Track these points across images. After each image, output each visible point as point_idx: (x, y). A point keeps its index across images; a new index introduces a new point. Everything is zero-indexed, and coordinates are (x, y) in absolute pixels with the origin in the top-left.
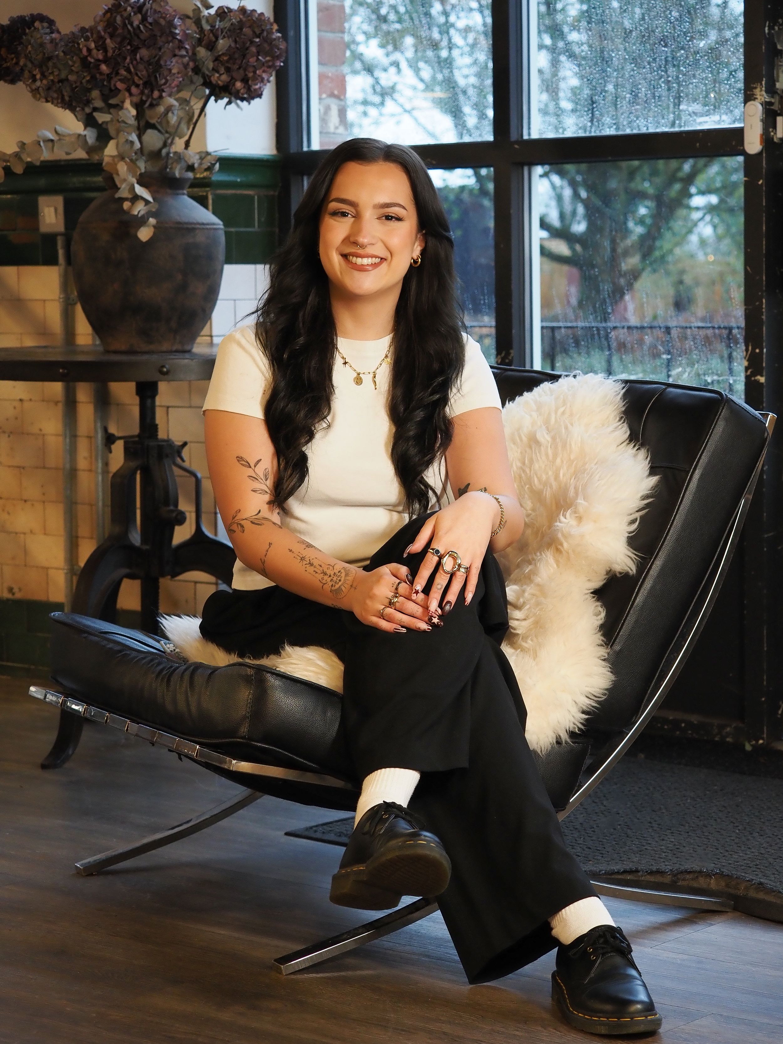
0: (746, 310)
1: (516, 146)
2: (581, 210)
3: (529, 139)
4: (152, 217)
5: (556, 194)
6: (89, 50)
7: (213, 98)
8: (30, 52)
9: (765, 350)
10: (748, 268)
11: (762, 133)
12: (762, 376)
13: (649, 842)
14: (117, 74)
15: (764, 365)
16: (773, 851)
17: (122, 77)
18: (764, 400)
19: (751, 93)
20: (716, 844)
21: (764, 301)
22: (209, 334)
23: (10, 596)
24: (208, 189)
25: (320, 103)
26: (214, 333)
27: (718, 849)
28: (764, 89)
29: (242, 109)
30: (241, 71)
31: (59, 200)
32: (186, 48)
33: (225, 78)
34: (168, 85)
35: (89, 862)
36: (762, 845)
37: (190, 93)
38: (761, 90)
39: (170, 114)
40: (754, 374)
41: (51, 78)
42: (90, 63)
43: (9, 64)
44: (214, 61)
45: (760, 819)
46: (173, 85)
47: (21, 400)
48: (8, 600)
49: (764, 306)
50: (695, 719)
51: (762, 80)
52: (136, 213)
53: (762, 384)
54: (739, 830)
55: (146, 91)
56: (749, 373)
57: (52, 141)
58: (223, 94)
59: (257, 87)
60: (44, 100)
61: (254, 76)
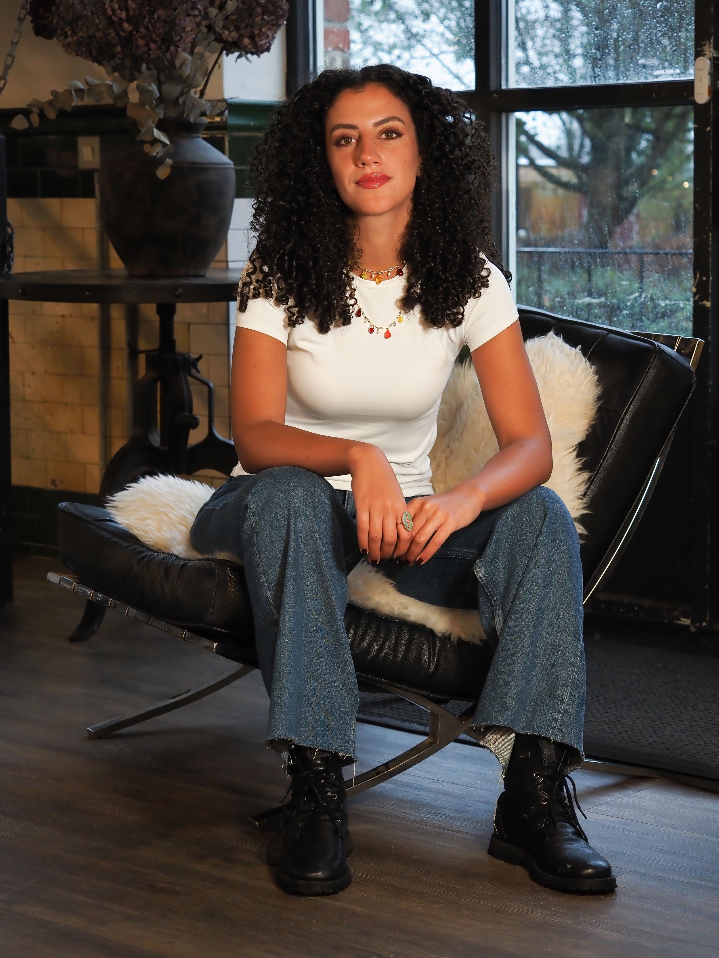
0: (694, 242)
1: (495, 95)
2: (588, 143)
3: (507, 89)
4: (169, 158)
5: (566, 129)
6: (113, 11)
7: (224, 52)
8: (62, 12)
9: (711, 278)
10: (697, 205)
11: (710, 85)
12: (708, 301)
13: (594, 714)
14: (137, 32)
15: (710, 291)
16: (702, 724)
17: (142, 35)
18: (710, 322)
19: (701, 49)
20: (653, 717)
21: (710, 234)
22: (225, 259)
23: (53, 488)
24: (224, 132)
25: (325, 56)
26: (230, 259)
27: (654, 721)
28: (712, 46)
29: (251, 62)
30: (249, 29)
31: (95, 141)
32: (199, 9)
33: (234, 35)
34: (182, 40)
35: (100, 727)
36: (694, 718)
37: (203, 48)
38: (710, 47)
39: (184, 67)
40: (701, 299)
41: (81, 34)
42: (115, 21)
43: (46, 22)
44: (224, 21)
45: (695, 694)
46: (187, 41)
47: (63, 316)
48: (51, 491)
49: (710, 239)
50: (647, 603)
51: (711, 38)
52: (155, 155)
53: (708, 308)
54: (675, 704)
55: (163, 47)
56: (697, 298)
57: (82, 90)
58: (233, 49)
59: (263, 43)
60: (75, 54)
61: (259, 33)
